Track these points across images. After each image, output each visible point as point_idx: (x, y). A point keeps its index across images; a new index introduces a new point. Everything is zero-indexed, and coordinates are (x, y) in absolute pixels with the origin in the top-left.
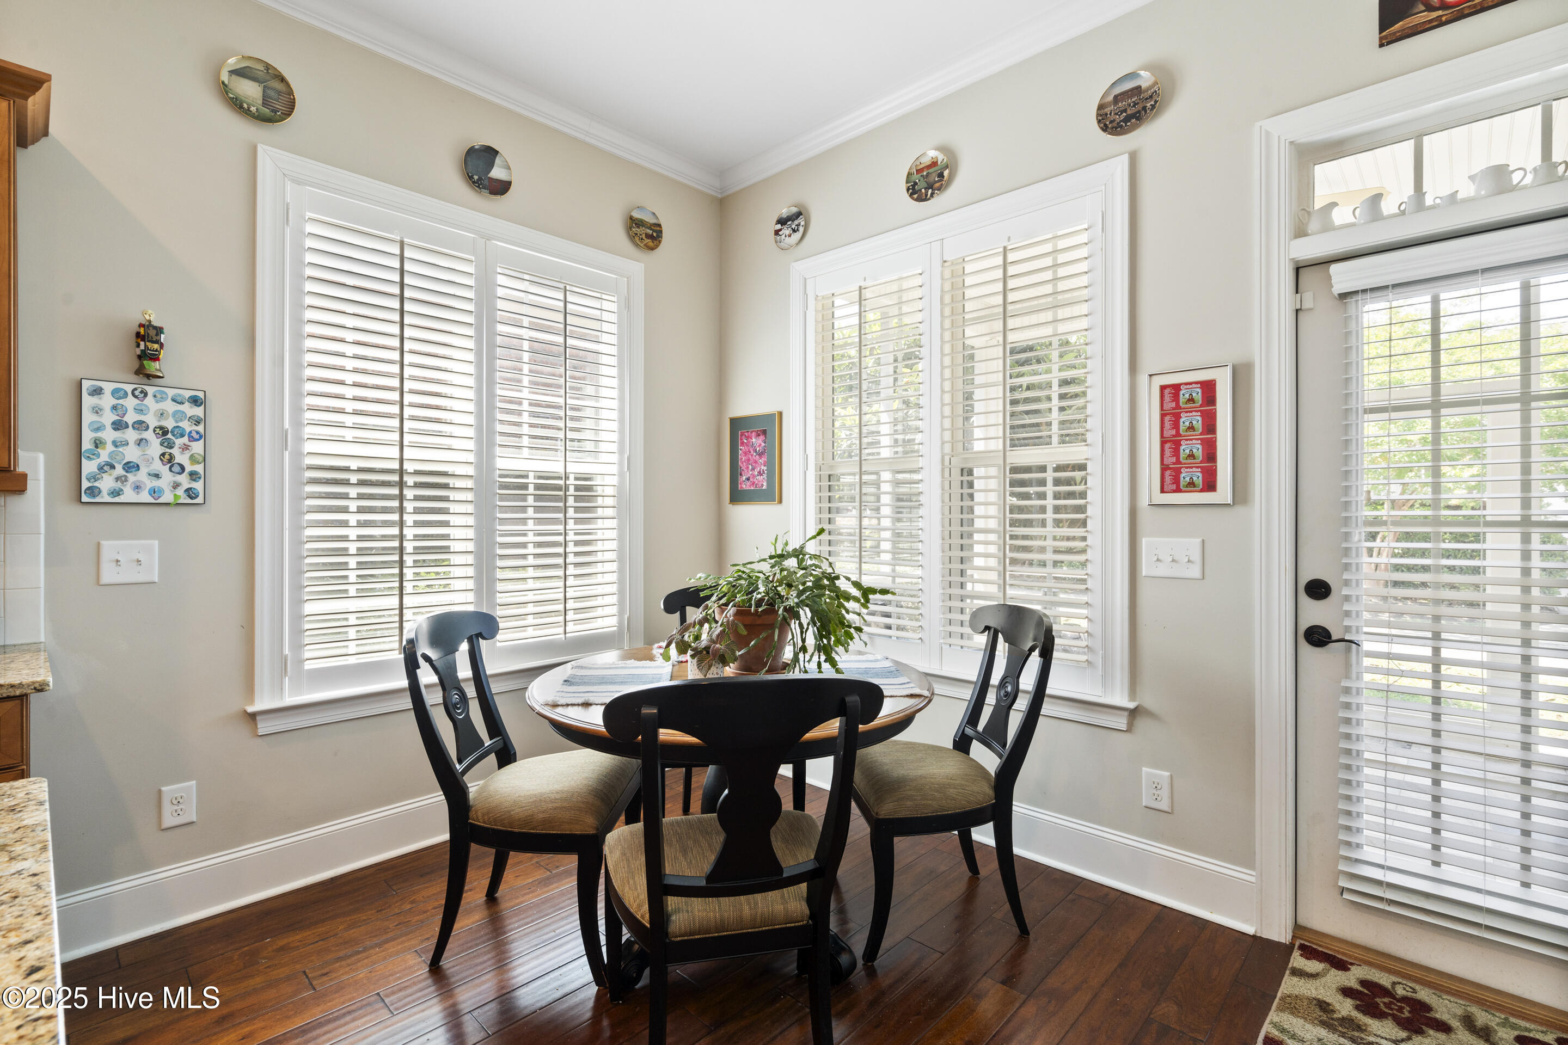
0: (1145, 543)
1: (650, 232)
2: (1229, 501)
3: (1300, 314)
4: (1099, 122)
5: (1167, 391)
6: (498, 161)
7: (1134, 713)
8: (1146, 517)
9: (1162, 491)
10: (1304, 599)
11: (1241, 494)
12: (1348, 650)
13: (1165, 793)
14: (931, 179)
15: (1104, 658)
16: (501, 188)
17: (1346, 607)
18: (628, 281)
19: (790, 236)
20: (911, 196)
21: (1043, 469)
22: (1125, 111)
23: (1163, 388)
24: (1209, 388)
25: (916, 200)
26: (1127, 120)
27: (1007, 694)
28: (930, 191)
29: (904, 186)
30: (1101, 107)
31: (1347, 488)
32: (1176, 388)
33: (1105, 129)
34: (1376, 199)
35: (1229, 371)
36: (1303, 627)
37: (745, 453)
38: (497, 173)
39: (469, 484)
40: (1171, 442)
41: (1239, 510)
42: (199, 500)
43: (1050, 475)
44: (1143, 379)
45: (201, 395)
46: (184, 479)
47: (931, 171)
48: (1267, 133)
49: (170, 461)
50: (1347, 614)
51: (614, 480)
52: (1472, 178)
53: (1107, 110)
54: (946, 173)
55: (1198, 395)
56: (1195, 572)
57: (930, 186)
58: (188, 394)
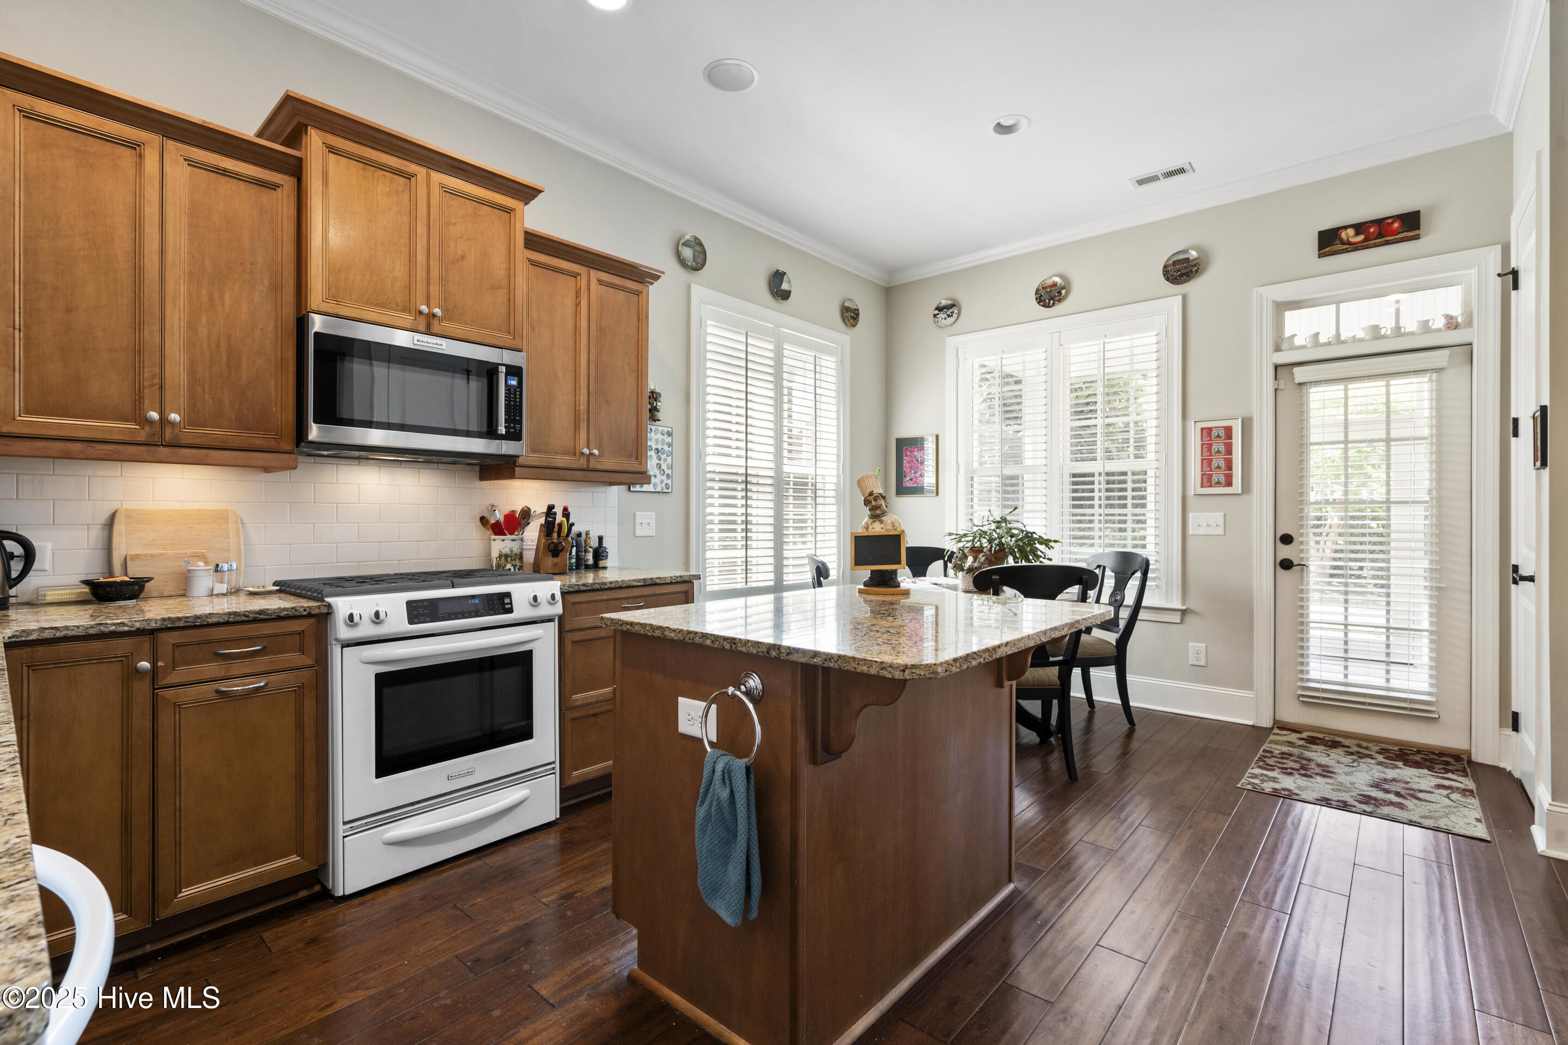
0: (1191, 516)
1: (852, 314)
2: (1240, 492)
3: (1278, 391)
4: (1164, 275)
5: (1205, 431)
6: (785, 278)
7: (1184, 612)
8: (1192, 502)
9: (1202, 486)
10: (1279, 545)
11: (1246, 488)
12: (1302, 570)
13: (1203, 656)
14: (1053, 294)
15: (1167, 583)
16: (785, 295)
17: (1301, 547)
18: (842, 349)
19: (945, 319)
20: (1039, 303)
21: (1125, 474)
22: (1180, 271)
23: (1202, 429)
24: (1228, 431)
25: (1043, 306)
26: (1181, 275)
27: (1116, 601)
28: (1052, 302)
29: (1034, 297)
30: (1165, 267)
31: (1302, 485)
32: (1210, 429)
33: (1168, 279)
34: (1317, 335)
35: (1240, 420)
36: (1279, 560)
37: (909, 462)
38: (785, 286)
39: (769, 481)
40: (1207, 462)
41: (1245, 497)
42: (670, 490)
43: (1129, 478)
44: (1191, 424)
45: (670, 429)
46: (664, 477)
47: (1052, 289)
48: (1261, 294)
49: (660, 468)
50: (1302, 551)
51: (834, 480)
52: (1363, 329)
53: (1169, 269)
54: (1063, 292)
55: (1222, 433)
56: (1220, 531)
57: (1052, 298)
58: (666, 429)
